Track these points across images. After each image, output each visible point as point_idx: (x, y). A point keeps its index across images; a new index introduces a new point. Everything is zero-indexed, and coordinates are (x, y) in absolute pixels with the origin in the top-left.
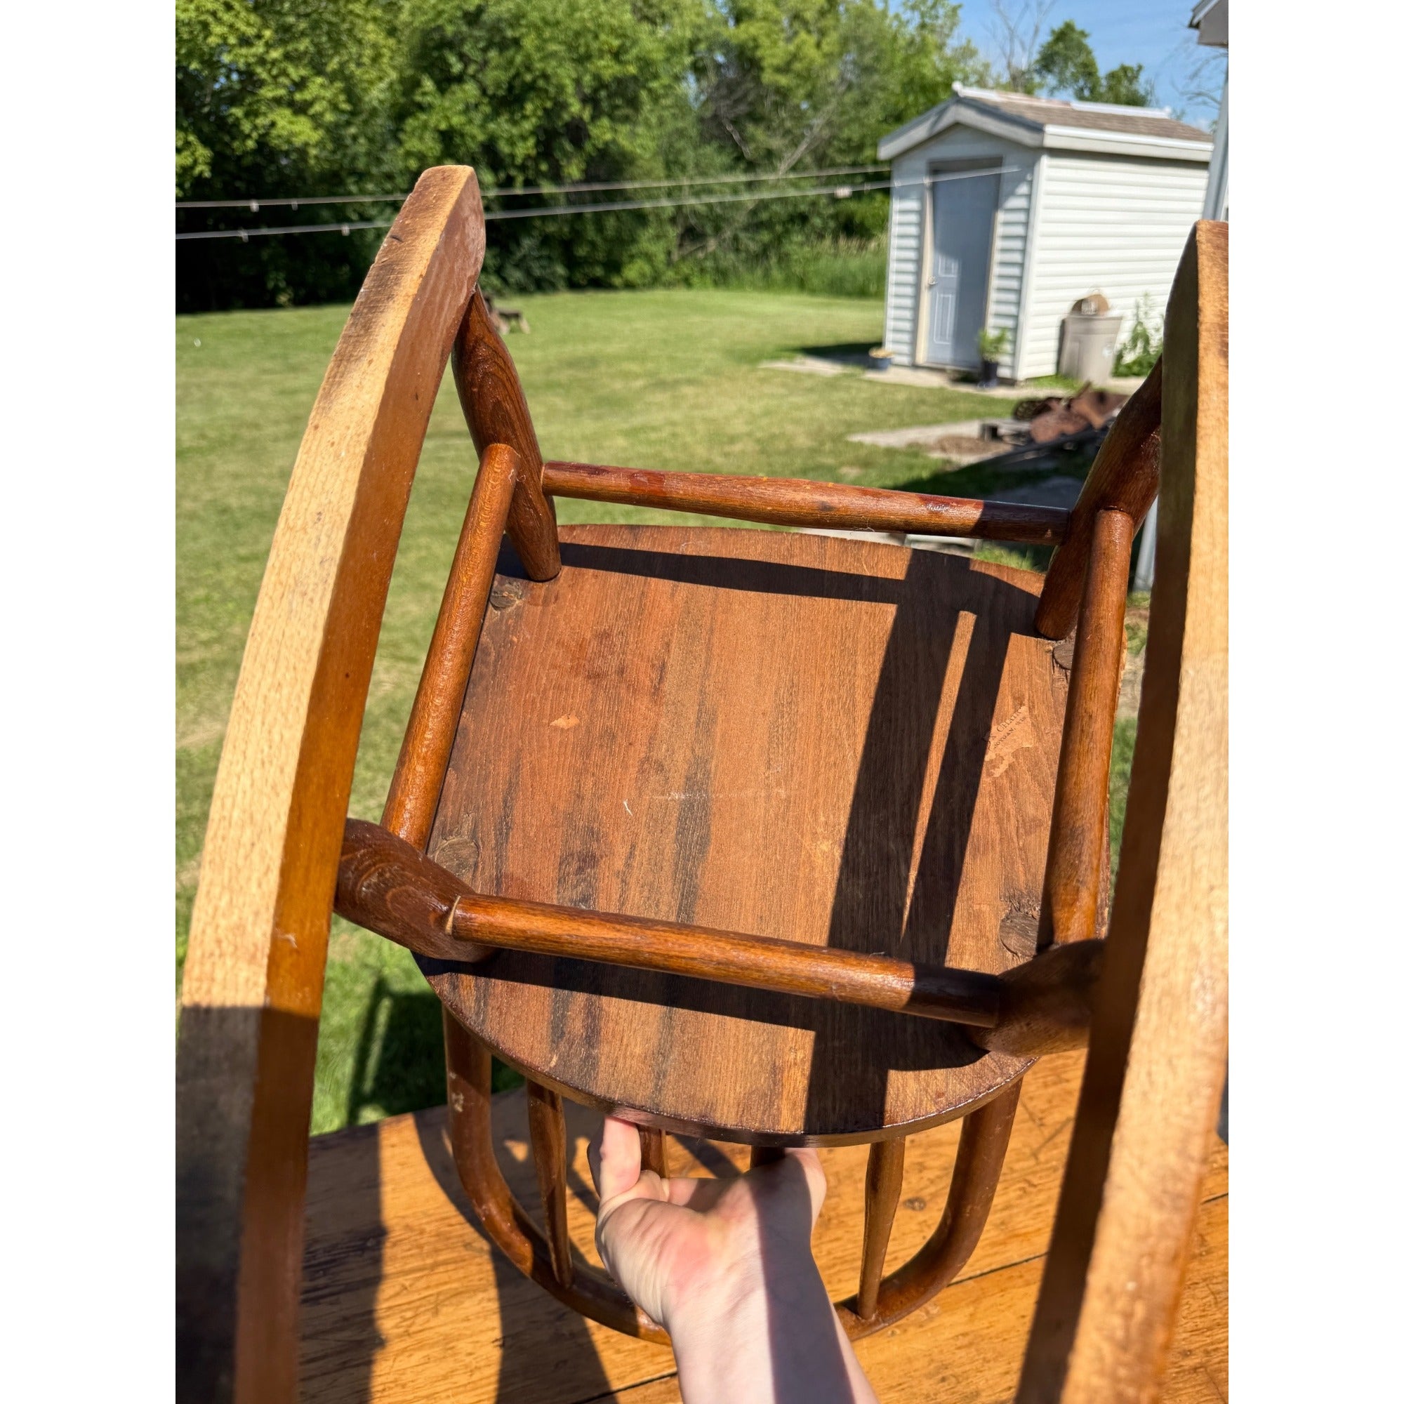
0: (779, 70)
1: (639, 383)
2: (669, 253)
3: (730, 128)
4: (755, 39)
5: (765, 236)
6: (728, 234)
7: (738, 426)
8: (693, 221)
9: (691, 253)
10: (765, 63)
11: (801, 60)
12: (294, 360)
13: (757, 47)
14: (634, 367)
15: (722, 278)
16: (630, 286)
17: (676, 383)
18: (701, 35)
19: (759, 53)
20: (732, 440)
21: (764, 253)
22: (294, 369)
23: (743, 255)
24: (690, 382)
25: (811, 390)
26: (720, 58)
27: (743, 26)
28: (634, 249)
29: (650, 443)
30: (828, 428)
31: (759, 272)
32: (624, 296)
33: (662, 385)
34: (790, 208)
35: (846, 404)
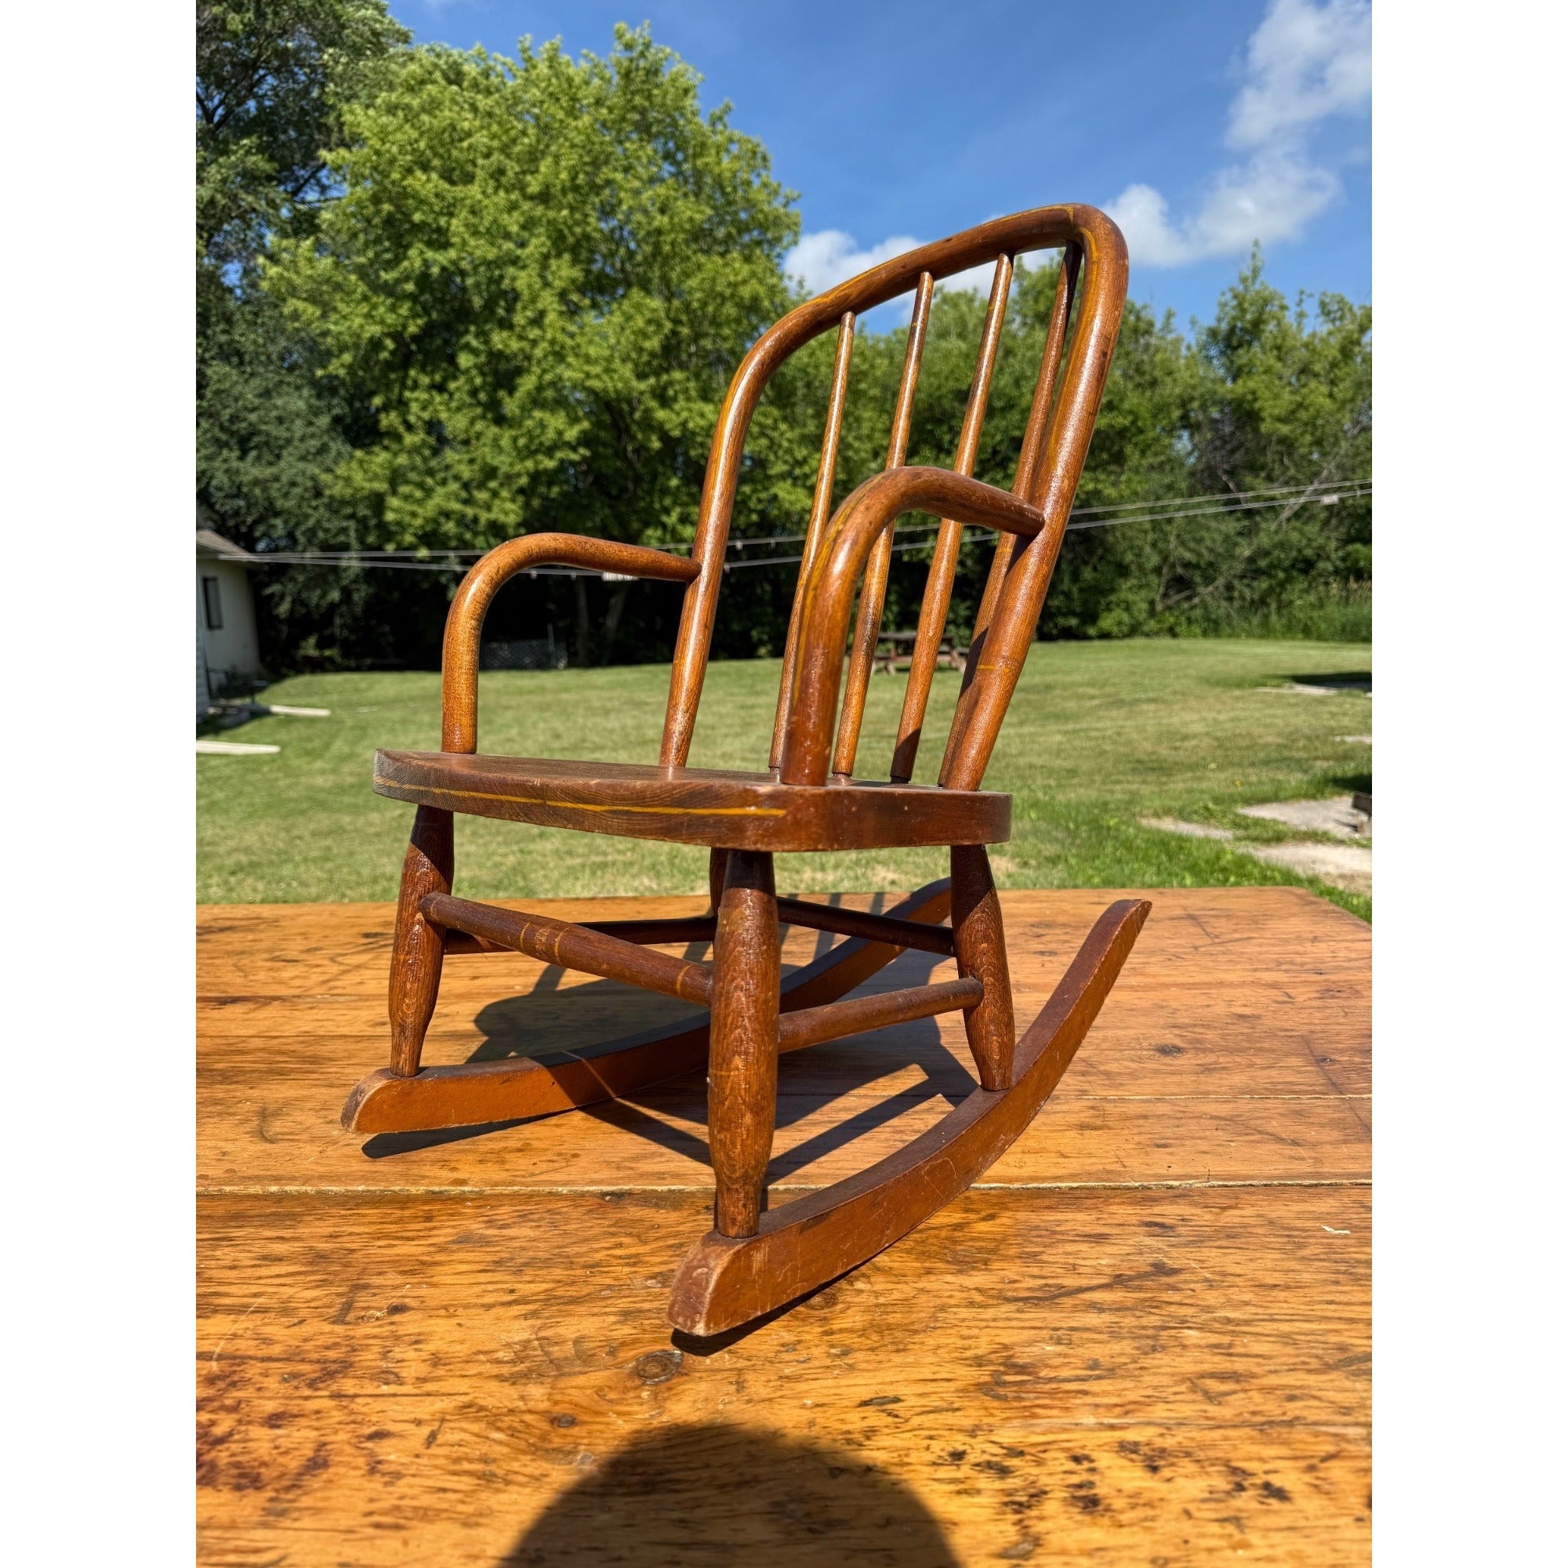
0: (1280, 419)
1: (1096, 702)
2: (1152, 603)
3: (1225, 478)
4: (1254, 393)
5: (1264, 584)
6: (1220, 581)
7: (1197, 728)
8: (1180, 570)
9: (1178, 602)
10: (1264, 414)
11: (1307, 409)
12: (758, 688)
13: (1255, 400)
14: (1091, 691)
15: (1213, 628)
16: (1105, 636)
17: (1137, 701)
18: (1196, 394)
19: (1257, 405)
20: (1186, 738)
21: (1263, 602)
22: (758, 694)
23: (1237, 604)
24: (1151, 701)
25: (1296, 705)
26: (1215, 413)
27: (1240, 382)
28: (1113, 598)
29: (1090, 738)
30: (1307, 731)
31: (1256, 620)
32: (1097, 643)
33: (1120, 703)
34: (1294, 553)
35: (1333, 715)
